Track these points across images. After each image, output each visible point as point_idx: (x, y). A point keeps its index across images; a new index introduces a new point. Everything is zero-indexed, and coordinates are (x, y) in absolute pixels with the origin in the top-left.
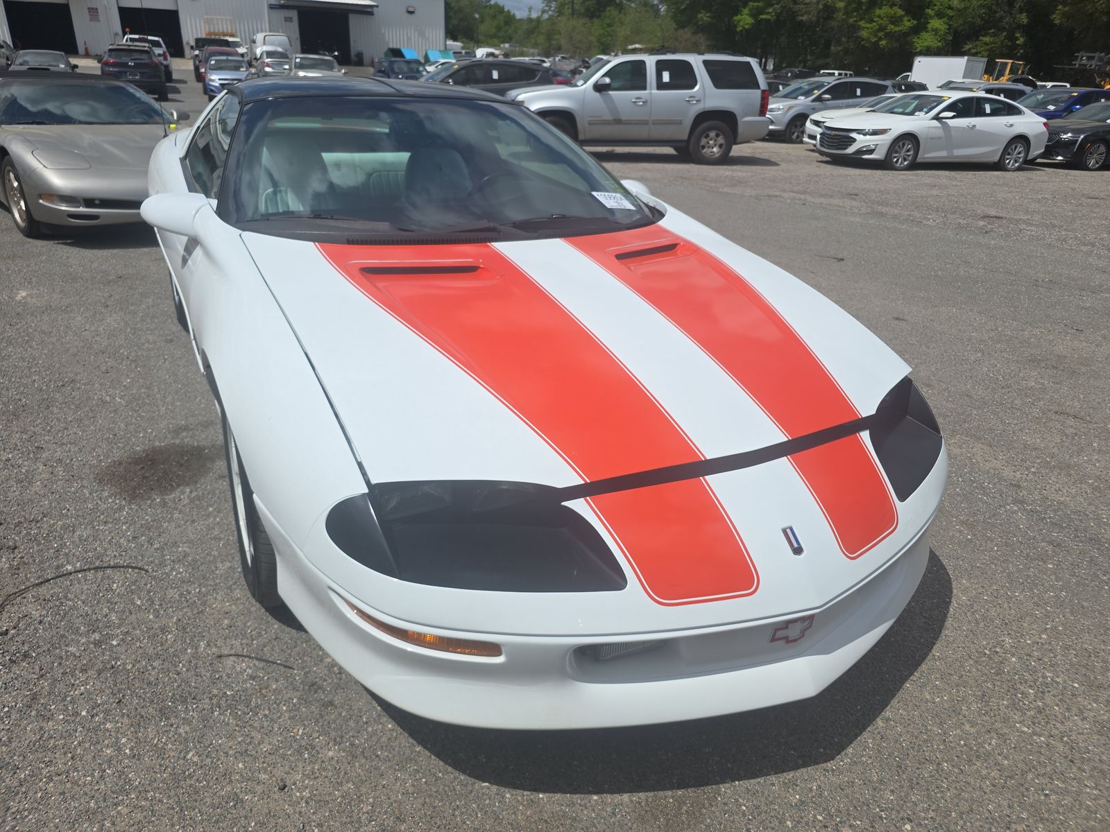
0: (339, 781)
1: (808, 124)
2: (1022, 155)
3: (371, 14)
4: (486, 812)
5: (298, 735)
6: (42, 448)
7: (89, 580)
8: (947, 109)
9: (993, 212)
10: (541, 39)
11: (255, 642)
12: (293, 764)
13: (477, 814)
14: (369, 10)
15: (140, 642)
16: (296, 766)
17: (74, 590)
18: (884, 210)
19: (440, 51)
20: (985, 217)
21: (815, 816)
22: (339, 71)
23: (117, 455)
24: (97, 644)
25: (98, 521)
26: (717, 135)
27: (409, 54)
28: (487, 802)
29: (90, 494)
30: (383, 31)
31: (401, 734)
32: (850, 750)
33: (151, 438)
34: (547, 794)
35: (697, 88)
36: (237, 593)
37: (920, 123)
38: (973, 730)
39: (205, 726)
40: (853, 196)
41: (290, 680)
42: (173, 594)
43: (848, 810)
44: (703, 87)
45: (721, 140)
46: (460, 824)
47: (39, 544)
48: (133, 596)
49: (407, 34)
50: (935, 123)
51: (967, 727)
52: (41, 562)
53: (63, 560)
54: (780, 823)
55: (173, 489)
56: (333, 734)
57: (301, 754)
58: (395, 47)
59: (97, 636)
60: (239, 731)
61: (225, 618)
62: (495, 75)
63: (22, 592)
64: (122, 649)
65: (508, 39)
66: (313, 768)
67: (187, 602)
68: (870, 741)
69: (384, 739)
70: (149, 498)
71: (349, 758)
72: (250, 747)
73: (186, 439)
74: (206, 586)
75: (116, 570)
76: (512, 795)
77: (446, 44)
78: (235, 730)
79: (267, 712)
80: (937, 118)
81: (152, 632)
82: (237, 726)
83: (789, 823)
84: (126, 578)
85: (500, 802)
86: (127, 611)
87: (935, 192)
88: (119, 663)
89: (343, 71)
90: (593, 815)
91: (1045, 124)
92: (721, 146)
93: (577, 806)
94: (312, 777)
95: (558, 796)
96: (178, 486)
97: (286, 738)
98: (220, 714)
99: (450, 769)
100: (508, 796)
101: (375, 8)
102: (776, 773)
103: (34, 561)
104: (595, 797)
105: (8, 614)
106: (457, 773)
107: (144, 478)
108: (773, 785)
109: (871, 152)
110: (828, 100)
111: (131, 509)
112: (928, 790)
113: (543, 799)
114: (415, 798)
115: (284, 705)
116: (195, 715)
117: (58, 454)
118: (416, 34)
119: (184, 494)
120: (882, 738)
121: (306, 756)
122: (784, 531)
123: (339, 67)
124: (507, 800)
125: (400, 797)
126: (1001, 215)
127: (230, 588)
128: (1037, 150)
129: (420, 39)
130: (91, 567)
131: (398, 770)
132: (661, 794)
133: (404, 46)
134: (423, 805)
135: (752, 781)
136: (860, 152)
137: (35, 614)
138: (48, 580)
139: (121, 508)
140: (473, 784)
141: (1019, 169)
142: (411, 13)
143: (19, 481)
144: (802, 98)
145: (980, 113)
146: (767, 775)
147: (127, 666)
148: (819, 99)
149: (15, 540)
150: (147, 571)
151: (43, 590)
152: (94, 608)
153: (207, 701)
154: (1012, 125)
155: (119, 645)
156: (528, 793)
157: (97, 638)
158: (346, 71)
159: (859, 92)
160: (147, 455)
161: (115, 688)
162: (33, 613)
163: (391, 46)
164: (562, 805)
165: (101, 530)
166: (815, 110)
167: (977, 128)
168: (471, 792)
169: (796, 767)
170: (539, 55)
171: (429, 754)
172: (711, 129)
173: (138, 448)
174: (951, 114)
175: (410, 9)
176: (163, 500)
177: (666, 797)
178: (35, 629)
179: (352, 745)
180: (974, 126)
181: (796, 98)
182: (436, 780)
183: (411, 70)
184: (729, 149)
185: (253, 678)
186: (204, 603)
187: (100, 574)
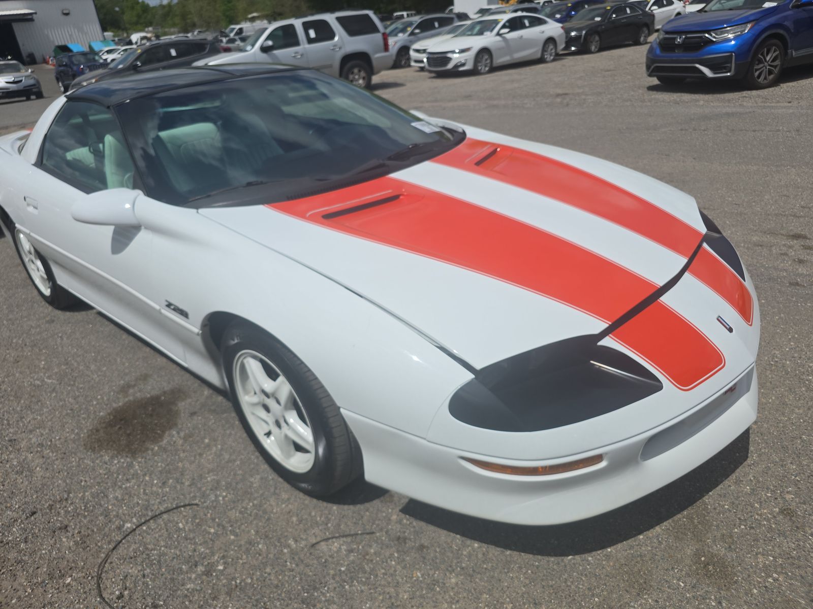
0: (475, 596)
1: (412, 53)
2: (553, 51)
3: (32, 20)
4: (586, 575)
5: (419, 577)
6: (15, 440)
7: (155, 529)
8: (504, 27)
9: (560, 91)
10: (177, 20)
11: (329, 525)
12: (434, 599)
13: (582, 579)
14: (30, 17)
15: (241, 559)
16: (436, 599)
17: (149, 540)
18: (495, 102)
19: (101, 41)
20: (558, 95)
21: (766, 495)
22: (27, 71)
23: (88, 425)
24: (208, 573)
25: (120, 481)
26: (360, 71)
27: (76, 48)
28: (581, 568)
29: (93, 462)
30: (46, 32)
31: (488, 547)
32: (751, 448)
33: (106, 402)
34: (612, 547)
35: (336, 39)
36: (284, 496)
37: (488, 39)
38: (801, 411)
39: (347, 600)
40: (468, 97)
41: (379, 541)
42: (234, 514)
43: (779, 484)
44: (340, 37)
45: (363, 74)
46: (577, 589)
47: (85, 517)
48: (203, 528)
49: (68, 32)
50: (498, 38)
51: (797, 410)
52: (100, 530)
53: (118, 521)
54: (752, 507)
55: (161, 437)
56: (442, 566)
57: (432, 590)
58: (60, 44)
59: (200, 569)
60: (375, 593)
61: (291, 517)
62: (173, 52)
63: (105, 561)
64: (230, 570)
65: (149, 24)
66: (450, 595)
67: (251, 515)
68: (757, 439)
69: (480, 556)
70: (147, 449)
71: (469, 578)
72: (393, 600)
73: (135, 394)
74: (255, 499)
75: (171, 513)
76: (592, 557)
77: (104, 36)
78: (372, 593)
79: (383, 571)
80: (498, 34)
81: (243, 549)
82: (370, 589)
83: (756, 505)
84: (185, 516)
85: (589, 565)
86: (209, 540)
87: (516, 85)
88: (238, 581)
89: (30, 71)
90: (649, 548)
91: (562, 28)
92: (364, 78)
93: (635, 547)
94: (455, 601)
95: (619, 546)
96: (164, 432)
97: (412, 583)
98: (350, 586)
99: (539, 557)
100: (590, 559)
101: (34, 15)
102: (726, 478)
103: (93, 531)
104: (641, 537)
105: (109, 580)
106: (546, 558)
107: (129, 435)
108: (730, 486)
109: (463, 65)
110: (418, 33)
111: (139, 462)
112: (807, 455)
113: (611, 551)
114: (535, 586)
115: (391, 561)
116: (332, 594)
117: (34, 440)
118: (76, 31)
119: (173, 437)
120: (762, 435)
121: (438, 589)
122: (718, 319)
123: (25, 67)
124: (592, 561)
125: (524, 589)
126: (567, 92)
127: (275, 493)
128: (561, 46)
129: (80, 34)
130: (148, 518)
131: (508, 572)
132: (676, 518)
133: (68, 42)
134: (543, 587)
135: (717, 488)
136: (456, 66)
137: (134, 571)
138: (121, 541)
139: (130, 466)
140: (562, 560)
141: (554, 60)
142: (67, 14)
143: (19, 473)
144: (400, 35)
145: (523, 27)
146: (722, 482)
147: (247, 581)
148: (412, 34)
149: (61, 521)
150: (197, 505)
151: (121, 550)
152: (179, 548)
153: (332, 581)
154: (543, 32)
155: (225, 568)
156: (600, 551)
157: (203, 570)
158: (33, 70)
159: (436, 24)
160: (115, 417)
161: (252, 600)
162: (130, 571)
163: (57, 44)
164: (626, 550)
165: (129, 487)
166: (413, 42)
167: (524, 37)
168: (565, 566)
169: (733, 471)
170: (179, 32)
171: (518, 553)
172: (353, 67)
173: (101, 414)
174: (506, 30)
175: (65, 12)
176: (160, 447)
177: (680, 519)
178: (143, 584)
179: (462, 568)
180: (522, 36)
181: (396, 35)
182: (537, 568)
183: (89, 60)
184: (370, 80)
185: (351, 551)
186: (265, 512)
187: (160, 521)
